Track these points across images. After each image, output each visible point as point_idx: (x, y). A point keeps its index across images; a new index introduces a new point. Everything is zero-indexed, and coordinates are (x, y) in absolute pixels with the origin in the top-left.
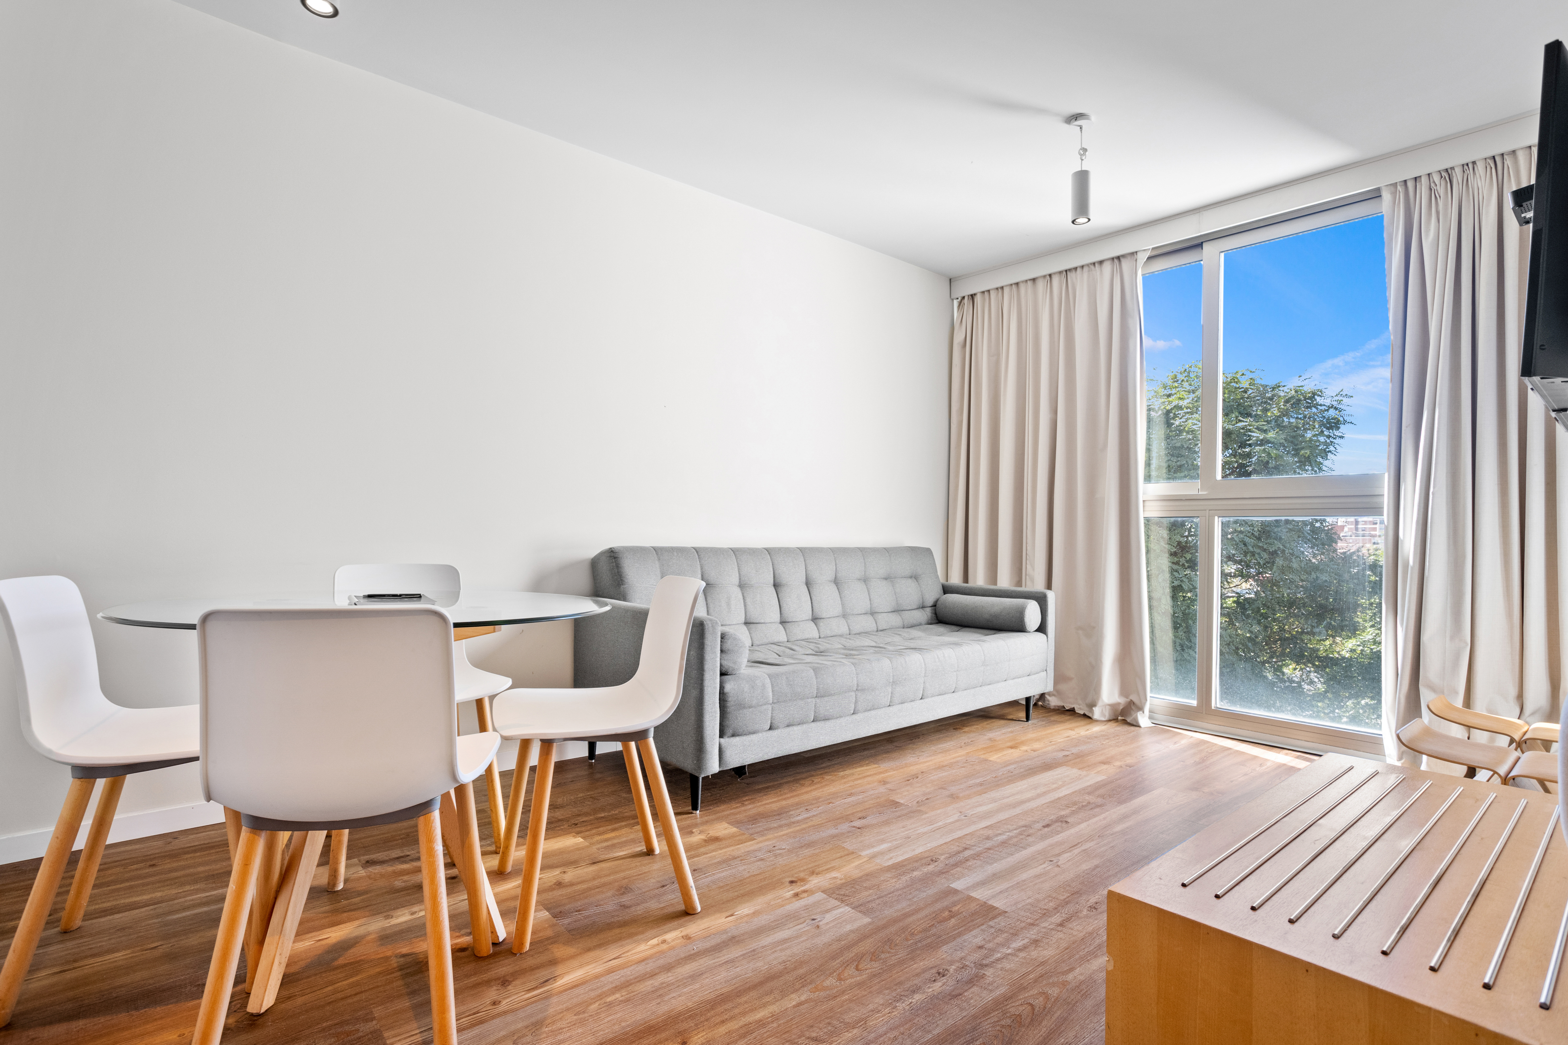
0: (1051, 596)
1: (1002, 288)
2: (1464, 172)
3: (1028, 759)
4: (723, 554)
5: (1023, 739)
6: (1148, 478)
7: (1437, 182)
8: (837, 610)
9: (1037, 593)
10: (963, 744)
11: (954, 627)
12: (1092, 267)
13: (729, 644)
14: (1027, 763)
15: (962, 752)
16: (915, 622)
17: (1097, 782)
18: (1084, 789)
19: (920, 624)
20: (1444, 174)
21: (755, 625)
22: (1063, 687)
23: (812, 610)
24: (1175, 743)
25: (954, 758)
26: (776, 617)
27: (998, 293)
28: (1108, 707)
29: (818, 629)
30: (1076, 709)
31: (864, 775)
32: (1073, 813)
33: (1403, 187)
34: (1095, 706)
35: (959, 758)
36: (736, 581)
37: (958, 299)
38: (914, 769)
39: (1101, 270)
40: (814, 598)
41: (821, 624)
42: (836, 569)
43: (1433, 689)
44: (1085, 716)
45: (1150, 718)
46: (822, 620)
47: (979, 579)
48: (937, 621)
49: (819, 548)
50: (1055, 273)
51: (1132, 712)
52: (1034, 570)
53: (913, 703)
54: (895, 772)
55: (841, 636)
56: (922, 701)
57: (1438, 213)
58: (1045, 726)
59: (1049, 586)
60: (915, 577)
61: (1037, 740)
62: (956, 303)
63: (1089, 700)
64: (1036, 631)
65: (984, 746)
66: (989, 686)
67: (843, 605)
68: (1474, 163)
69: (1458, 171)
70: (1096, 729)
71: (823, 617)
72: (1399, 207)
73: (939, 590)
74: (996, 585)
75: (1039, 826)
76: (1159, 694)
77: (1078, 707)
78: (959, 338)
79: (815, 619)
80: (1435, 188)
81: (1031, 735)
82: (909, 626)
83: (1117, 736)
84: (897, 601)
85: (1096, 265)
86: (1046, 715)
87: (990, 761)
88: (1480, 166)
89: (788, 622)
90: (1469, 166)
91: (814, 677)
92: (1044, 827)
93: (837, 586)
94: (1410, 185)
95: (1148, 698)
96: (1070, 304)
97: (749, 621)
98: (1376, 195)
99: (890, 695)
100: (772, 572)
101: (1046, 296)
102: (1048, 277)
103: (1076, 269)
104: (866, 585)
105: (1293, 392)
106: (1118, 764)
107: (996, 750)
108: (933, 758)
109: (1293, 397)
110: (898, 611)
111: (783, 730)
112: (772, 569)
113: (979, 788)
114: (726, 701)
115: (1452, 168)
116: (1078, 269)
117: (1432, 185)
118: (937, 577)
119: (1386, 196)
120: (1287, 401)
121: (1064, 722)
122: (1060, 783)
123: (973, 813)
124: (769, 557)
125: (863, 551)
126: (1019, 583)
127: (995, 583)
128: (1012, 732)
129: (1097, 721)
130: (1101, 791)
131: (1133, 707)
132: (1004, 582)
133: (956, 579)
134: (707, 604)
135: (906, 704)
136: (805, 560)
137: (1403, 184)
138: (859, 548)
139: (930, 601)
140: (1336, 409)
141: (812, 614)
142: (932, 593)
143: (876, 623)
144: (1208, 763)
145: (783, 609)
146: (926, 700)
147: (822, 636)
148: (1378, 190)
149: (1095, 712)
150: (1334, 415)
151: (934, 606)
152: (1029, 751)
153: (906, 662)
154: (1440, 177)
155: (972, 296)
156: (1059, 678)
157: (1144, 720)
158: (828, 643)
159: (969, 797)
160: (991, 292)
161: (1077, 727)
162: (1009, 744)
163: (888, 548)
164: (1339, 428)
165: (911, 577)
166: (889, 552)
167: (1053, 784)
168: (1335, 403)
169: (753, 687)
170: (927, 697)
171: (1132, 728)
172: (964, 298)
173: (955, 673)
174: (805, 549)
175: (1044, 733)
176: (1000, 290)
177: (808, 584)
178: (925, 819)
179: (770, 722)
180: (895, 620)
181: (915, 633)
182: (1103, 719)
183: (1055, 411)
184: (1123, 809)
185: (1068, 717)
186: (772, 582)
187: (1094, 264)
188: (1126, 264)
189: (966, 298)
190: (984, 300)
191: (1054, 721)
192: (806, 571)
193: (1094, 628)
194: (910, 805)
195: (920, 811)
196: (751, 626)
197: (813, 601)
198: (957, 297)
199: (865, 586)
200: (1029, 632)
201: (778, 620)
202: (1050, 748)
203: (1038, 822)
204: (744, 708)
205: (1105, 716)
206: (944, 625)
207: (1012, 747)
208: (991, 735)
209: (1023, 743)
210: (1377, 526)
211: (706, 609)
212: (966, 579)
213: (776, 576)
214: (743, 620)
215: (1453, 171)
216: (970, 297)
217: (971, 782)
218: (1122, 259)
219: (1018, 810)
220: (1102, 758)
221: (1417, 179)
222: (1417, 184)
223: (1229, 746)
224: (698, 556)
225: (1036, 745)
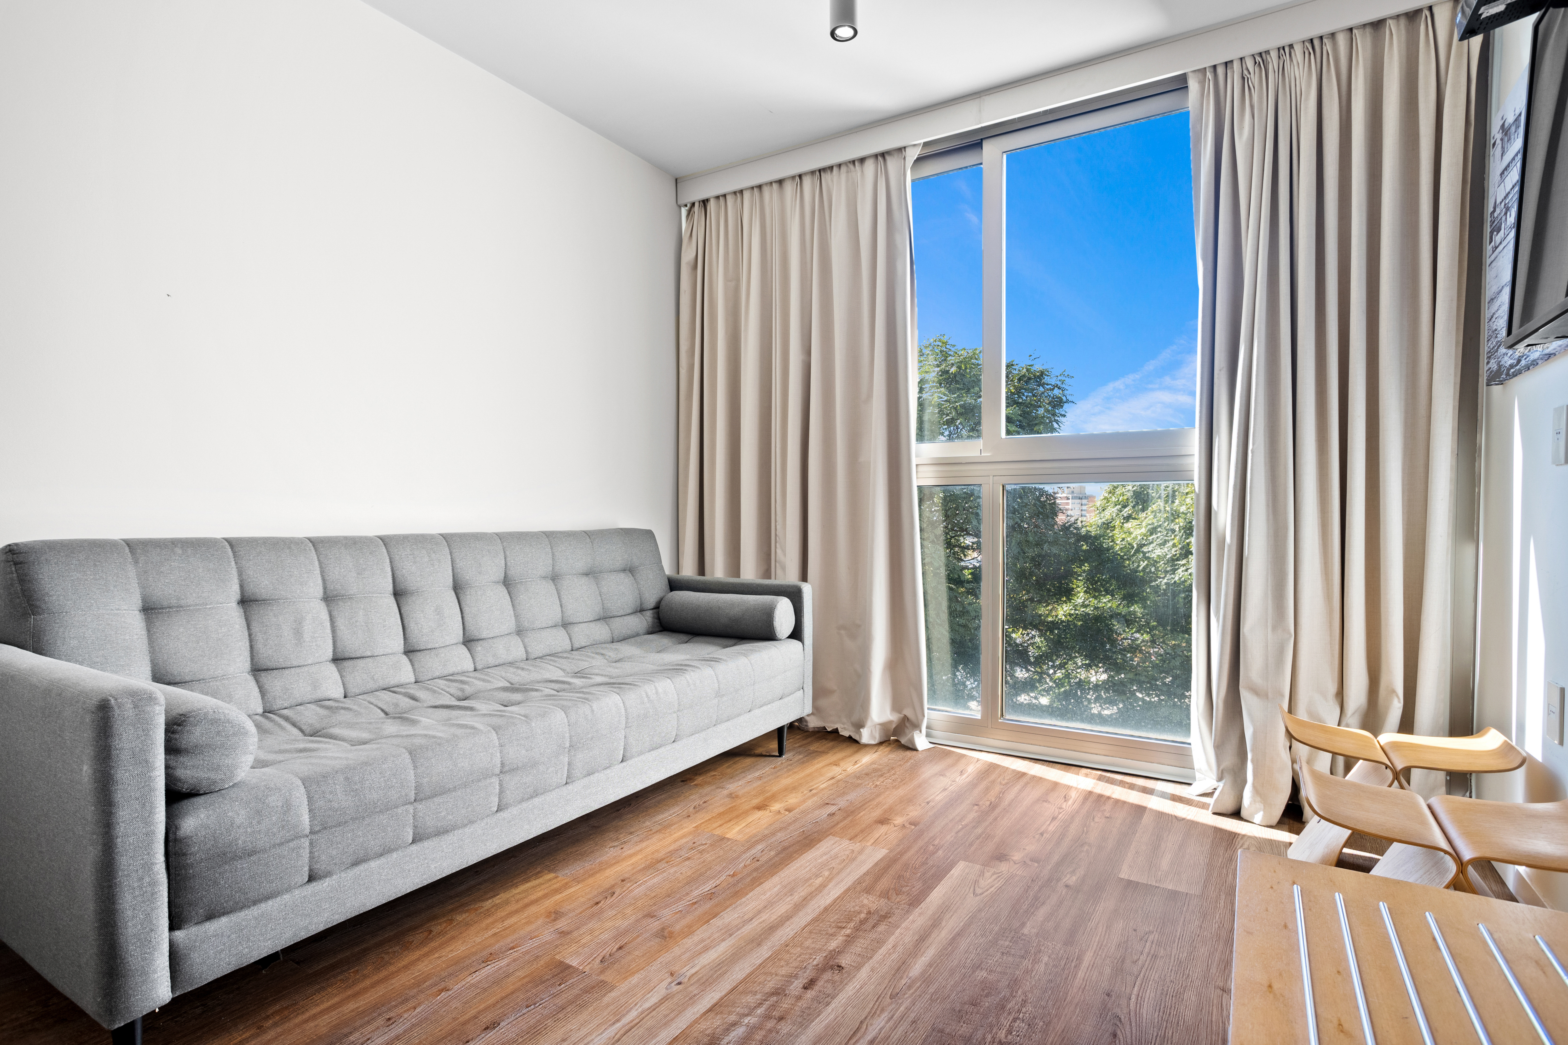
0: (807, 590)
1: (741, 192)
2: (1279, 57)
3: (781, 829)
4: (289, 548)
5: (775, 789)
6: (920, 437)
7: (1251, 70)
8: (509, 624)
9: (789, 586)
10: (691, 809)
11: (683, 637)
12: (851, 166)
13: (197, 734)
14: (780, 836)
15: (689, 826)
16: (629, 632)
17: (876, 864)
18: (859, 882)
19: (638, 635)
20: (1258, 59)
21: (355, 661)
22: (823, 702)
23: (464, 629)
24: (962, 773)
25: (675, 841)
26: (398, 644)
27: (736, 199)
28: (878, 727)
29: (473, 658)
30: (840, 730)
31: (526, 901)
32: (850, 940)
33: (1213, 74)
34: (862, 726)
35: (684, 840)
36: (317, 590)
37: (686, 206)
38: (610, 875)
39: (862, 171)
40: (466, 610)
41: (479, 648)
42: (506, 564)
43: (1255, 691)
44: (850, 738)
45: (928, 735)
46: (481, 642)
47: (718, 571)
48: (661, 629)
49: (478, 533)
50: (806, 174)
51: (907, 731)
52: (785, 555)
53: (608, 771)
54: (580, 886)
55: (511, 664)
56: (624, 764)
57: (1252, 107)
58: (803, 763)
59: (804, 578)
60: (630, 570)
61: (793, 789)
62: (684, 211)
63: (855, 718)
64: (790, 637)
65: (721, 810)
66: (726, 724)
67: (517, 616)
68: (1291, 46)
69: (1274, 54)
70: (866, 759)
71: (484, 636)
72: (1208, 100)
73: (664, 585)
74: (739, 577)
75: (796, 986)
76: (936, 705)
77: (842, 726)
78: (688, 256)
79: (468, 641)
80: (1249, 76)
81: (786, 781)
82: (621, 638)
83: (892, 768)
84: (603, 604)
85: (856, 163)
86: (804, 742)
87: (728, 839)
88: (1298, 49)
89: (419, 651)
90: (1284, 50)
91: (411, 766)
92: (805, 988)
93: (507, 589)
94: (1220, 71)
95: (926, 711)
96: (824, 215)
97: (340, 656)
98: (1180, 84)
99: (566, 768)
100: (390, 573)
101: (795, 204)
102: (797, 178)
103: (831, 168)
104: (556, 585)
105: (1025, 370)
106: (899, 820)
107: (737, 817)
108: (644, 844)
109: (1024, 376)
110: (604, 618)
111: (343, 875)
112: (389, 570)
113: (708, 905)
114: (185, 854)
115: (1267, 52)
116: (834, 168)
117: (1245, 72)
118: (662, 568)
119: (1193, 85)
120: (1019, 380)
121: (827, 753)
122: (827, 873)
123: (693, 971)
124: (384, 550)
125: (551, 537)
126: (767, 574)
127: (738, 575)
128: (760, 778)
129: (866, 746)
130: (884, 883)
131: (907, 724)
132: (749, 573)
133: (688, 571)
134: (250, 635)
135: (596, 774)
136: (451, 553)
137: (1212, 70)
138: (544, 533)
139: (651, 601)
140: (1059, 388)
141: (464, 634)
142: (653, 590)
143: (570, 639)
144: (1006, 803)
145: (408, 631)
146: (630, 762)
147: (479, 667)
148: (1183, 78)
149: (863, 734)
150: (1057, 394)
151: (657, 607)
152: (782, 811)
153: (593, 711)
154: (1253, 63)
155: (705, 202)
156: (819, 692)
157: (921, 742)
158: (484, 680)
159: (689, 931)
160: (728, 197)
161: (843, 759)
162: (755, 802)
163: (590, 531)
164: (1062, 407)
165: (624, 570)
166: (591, 536)
167: (817, 876)
168: (1059, 383)
169: (258, 812)
170: (632, 757)
171: (909, 754)
172: (693, 204)
173: (675, 715)
174: (452, 535)
175: (802, 774)
176: (738, 194)
177: (458, 588)
178: (608, 1005)
179: (306, 869)
180: (601, 632)
181: (627, 649)
182: (873, 742)
183: (808, 352)
184: (917, 919)
185: (831, 744)
186: (390, 588)
187: (853, 162)
188: (892, 163)
189: (697, 205)
190: (719, 207)
191: (814, 752)
192: (453, 570)
193: (859, 626)
194: (587, 969)
195: (603, 982)
196: (347, 664)
197: (465, 615)
198: (684, 202)
199: (553, 587)
200: (780, 640)
201: (401, 648)
202: (809, 803)
203: (796, 977)
204: (235, 857)
205: (874, 738)
206: (670, 634)
207: (759, 808)
208: (733, 786)
209: (773, 798)
210: (1070, 501)
211: (248, 644)
212: (701, 570)
213: (398, 580)
214: (330, 654)
215: (1268, 56)
216: (701, 203)
217: (696, 893)
218: (887, 157)
219: (764, 952)
220: (877, 814)
221: (1228, 65)
222: (1228, 71)
223: (1023, 770)
224: (234, 553)
225: (792, 800)
